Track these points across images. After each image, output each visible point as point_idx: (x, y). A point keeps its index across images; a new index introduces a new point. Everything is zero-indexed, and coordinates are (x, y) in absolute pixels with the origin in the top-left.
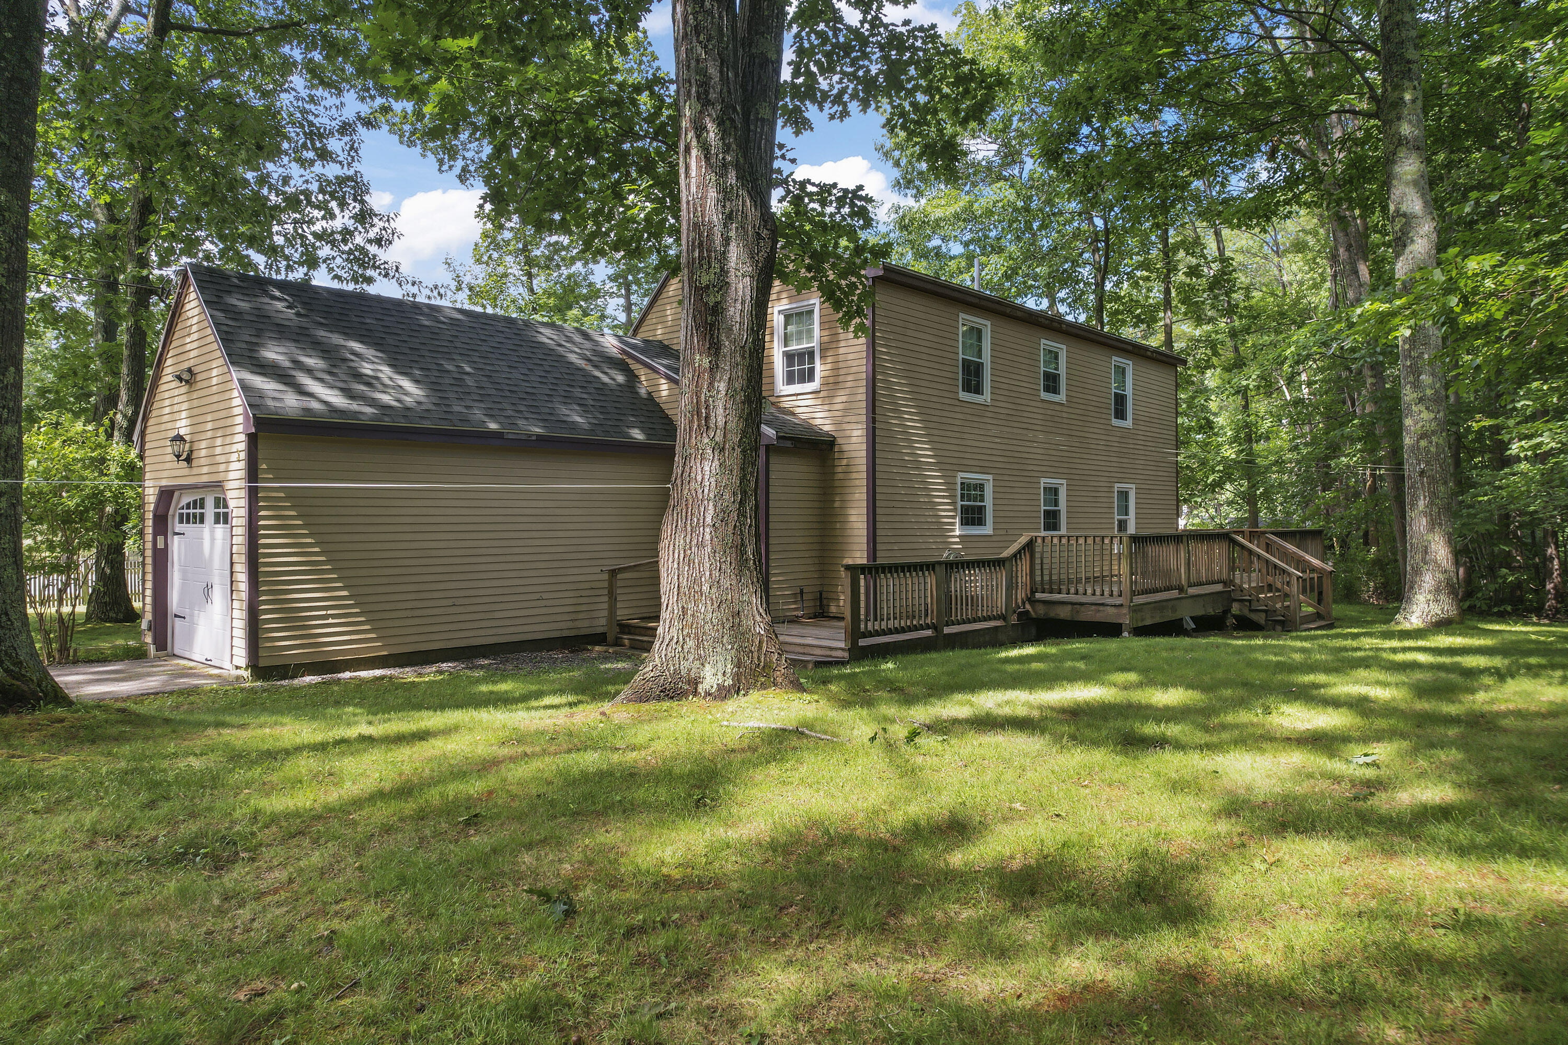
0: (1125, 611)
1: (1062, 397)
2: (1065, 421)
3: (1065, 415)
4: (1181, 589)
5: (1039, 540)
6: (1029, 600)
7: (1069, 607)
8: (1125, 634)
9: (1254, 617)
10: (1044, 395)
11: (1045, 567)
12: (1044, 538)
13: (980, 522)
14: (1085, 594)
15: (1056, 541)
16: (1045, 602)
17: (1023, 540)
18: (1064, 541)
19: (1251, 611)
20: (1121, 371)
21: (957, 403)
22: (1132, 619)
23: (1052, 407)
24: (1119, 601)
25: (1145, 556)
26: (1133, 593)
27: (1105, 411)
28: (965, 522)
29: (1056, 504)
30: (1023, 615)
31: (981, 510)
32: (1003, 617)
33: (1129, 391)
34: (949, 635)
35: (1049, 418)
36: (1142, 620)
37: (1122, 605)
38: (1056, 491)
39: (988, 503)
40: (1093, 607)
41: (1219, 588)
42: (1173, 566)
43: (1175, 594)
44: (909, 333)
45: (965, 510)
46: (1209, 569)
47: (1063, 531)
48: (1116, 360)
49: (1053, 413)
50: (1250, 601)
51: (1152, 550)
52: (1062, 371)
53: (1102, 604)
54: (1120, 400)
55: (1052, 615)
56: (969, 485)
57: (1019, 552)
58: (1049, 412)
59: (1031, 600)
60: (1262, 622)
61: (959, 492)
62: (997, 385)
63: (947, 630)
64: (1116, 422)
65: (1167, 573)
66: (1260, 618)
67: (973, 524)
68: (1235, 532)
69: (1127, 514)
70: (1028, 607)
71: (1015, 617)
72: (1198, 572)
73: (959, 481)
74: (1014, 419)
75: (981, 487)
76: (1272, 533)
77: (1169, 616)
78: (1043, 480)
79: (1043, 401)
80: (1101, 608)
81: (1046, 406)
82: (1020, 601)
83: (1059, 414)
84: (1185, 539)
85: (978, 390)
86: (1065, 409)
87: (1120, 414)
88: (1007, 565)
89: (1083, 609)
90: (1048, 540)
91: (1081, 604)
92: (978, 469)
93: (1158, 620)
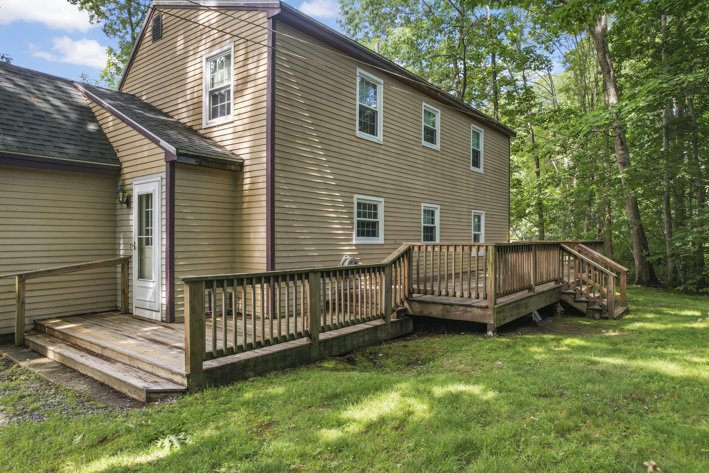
0: (489, 312)
1: (437, 146)
2: (439, 163)
3: (439, 159)
4: (530, 288)
5: (416, 249)
6: (407, 299)
7: (440, 307)
8: (490, 333)
9: (578, 306)
10: (424, 143)
11: (420, 271)
12: (420, 247)
13: (374, 234)
14: (454, 296)
15: (430, 249)
16: (420, 302)
17: (402, 248)
18: (437, 249)
19: (575, 301)
20: (477, 135)
21: (354, 138)
22: (496, 320)
23: (430, 152)
24: (484, 304)
25: (506, 262)
26: (497, 296)
27: (466, 160)
28: (360, 234)
29: (433, 222)
30: (403, 313)
31: (375, 225)
32: (383, 317)
33: (481, 149)
34: (326, 341)
35: (428, 160)
36: (504, 319)
37: (487, 307)
38: (433, 213)
39: (381, 218)
40: (461, 308)
41: (552, 285)
42: (526, 271)
43: (525, 293)
44: (310, 74)
45: (360, 224)
46: (548, 272)
47: (437, 241)
48: (474, 127)
49: (431, 157)
50: (575, 294)
51: (512, 257)
52: (438, 128)
53: (470, 306)
54: (476, 154)
55: (426, 313)
56: (365, 205)
57: (398, 258)
58: (428, 156)
59: (409, 299)
60: (584, 310)
61: (355, 210)
62: (387, 129)
63: (322, 336)
64: (473, 168)
65: (522, 277)
66: (582, 307)
67: (368, 235)
68: (563, 243)
69: (479, 230)
70: (406, 305)
71: (395, 314)
72: (542, 275)
73: (355, 201)
74: (402, 157)
75: (375, 207)
76: (583, 243)
77: (523, 312)
78: (423, 205)
79: (423, 147)
80: (469, 309)
81: (426, 151)
82: (398, 300)
83: (436, 158)
84: (533, 247)
85: (373, 131)
86: (440, 155)
87: (476, 164)
88: (387, 270)
89: (452, 309)
90: (423, 249)
91: (451, 305)
92: (372, 193)
93: (515, 317)
